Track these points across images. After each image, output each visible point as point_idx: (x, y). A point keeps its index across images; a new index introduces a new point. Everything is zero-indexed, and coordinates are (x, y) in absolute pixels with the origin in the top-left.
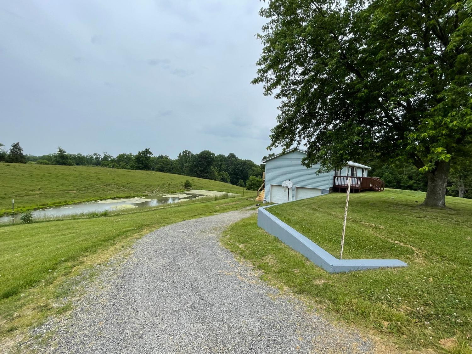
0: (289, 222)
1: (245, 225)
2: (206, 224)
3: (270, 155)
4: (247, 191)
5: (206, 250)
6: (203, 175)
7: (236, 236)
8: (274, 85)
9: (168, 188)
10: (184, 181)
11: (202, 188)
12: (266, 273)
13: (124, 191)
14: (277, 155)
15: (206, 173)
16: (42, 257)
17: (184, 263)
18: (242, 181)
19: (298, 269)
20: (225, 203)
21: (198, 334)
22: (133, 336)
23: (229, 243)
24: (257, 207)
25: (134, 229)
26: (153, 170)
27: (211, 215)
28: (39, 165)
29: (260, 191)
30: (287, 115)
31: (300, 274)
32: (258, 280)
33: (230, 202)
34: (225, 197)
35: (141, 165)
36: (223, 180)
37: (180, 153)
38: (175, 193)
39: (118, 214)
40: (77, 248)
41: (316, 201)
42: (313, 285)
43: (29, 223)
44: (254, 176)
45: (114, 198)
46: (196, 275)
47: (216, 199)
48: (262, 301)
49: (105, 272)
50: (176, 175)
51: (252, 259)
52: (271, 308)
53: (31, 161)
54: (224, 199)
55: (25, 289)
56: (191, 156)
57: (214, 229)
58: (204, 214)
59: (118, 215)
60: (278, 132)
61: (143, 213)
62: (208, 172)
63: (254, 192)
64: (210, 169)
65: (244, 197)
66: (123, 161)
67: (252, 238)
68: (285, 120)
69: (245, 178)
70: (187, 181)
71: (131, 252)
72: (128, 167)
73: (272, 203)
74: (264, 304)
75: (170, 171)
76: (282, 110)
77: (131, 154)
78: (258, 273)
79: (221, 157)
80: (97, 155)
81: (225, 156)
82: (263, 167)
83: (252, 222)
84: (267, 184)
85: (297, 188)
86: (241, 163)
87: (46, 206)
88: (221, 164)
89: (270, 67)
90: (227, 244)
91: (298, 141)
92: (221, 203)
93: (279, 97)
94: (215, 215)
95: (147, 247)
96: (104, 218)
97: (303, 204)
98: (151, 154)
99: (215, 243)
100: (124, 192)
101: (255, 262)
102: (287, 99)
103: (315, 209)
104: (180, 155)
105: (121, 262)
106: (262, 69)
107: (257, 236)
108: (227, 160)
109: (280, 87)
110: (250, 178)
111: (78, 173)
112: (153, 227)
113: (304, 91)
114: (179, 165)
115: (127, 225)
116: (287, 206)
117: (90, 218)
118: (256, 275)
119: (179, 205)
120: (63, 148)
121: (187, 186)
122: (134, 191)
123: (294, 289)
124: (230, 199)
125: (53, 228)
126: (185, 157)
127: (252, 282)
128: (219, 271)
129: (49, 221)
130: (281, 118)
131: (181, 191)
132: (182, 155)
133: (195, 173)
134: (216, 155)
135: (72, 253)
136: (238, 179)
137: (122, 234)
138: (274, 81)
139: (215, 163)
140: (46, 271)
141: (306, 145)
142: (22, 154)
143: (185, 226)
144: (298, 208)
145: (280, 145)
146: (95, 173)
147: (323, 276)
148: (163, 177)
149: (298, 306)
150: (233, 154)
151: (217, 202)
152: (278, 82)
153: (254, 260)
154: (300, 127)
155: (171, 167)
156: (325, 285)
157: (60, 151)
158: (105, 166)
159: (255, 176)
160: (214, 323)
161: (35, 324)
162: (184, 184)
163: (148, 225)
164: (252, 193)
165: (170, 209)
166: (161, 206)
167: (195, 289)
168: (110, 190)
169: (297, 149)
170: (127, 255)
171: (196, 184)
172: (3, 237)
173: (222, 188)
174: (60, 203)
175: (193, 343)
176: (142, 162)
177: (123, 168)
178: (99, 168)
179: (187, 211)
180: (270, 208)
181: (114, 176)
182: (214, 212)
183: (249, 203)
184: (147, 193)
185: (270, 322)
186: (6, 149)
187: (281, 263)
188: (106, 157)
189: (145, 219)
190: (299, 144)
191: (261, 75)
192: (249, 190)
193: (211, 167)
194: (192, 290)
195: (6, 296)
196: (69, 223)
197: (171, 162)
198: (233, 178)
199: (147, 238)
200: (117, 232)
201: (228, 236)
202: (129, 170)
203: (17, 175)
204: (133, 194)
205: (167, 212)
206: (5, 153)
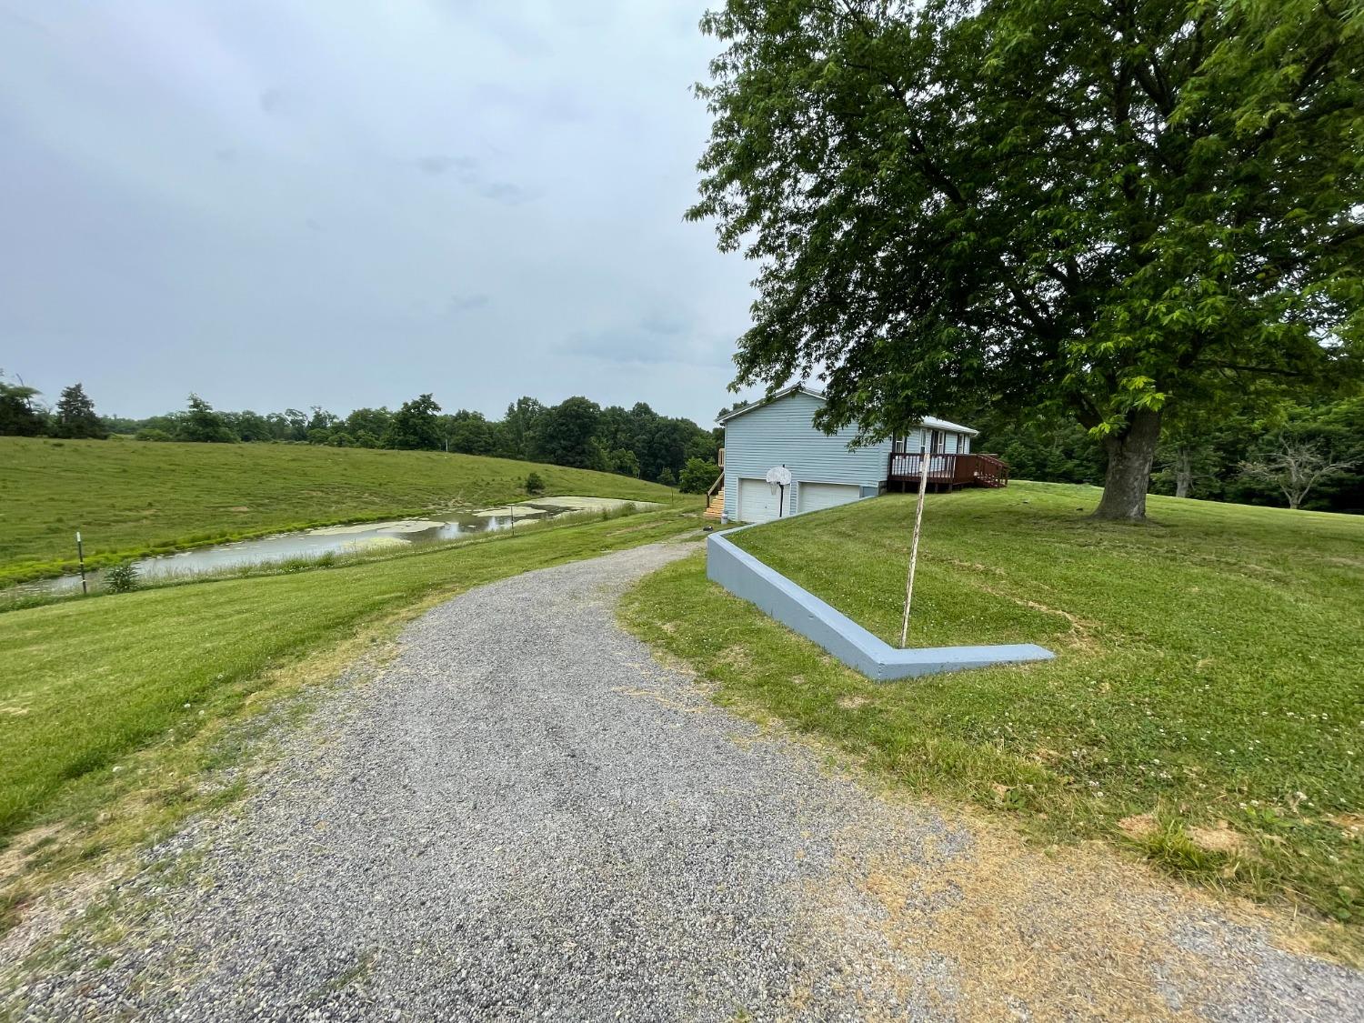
0: (781, 566)
1: (677, 578)
2: (581, 578)
3: (735, 406)
4: (682, 495)
5: (582, 640)
6: (571, 460)
7: (655, 604)
8: (743, 224)
9: (484, 494)
10: (525, 476)
11: (570, 492)
12: (727, 688)
13: (373, 503)
14: (753, 404)
15: (579, 454)
16: (165, 673)
17: (527, 673)
18: (670, 471)
19: (802, 676)
20: (628, 526)
21: (563, 836)
22: (404, 851)
23: (638, 621)
24: (706, 532)
25: (401, 597)
26: (444, 449)
27: (594, 556)
28: (142, 444)
29: (712, 494)
30: (776, 302)
31: (807, 686)
32: (708, 705)
33: (640, 524)
34: (628, 511)
35: (411, 438)
36: (623, 470)
37: (512, 406)
38: (504, 504)
39: (361, 560)
40: (257, 646)
41: (846, 514)
42: (836, 711)
43: (124, 591)
44: (697, 458)
45: (349, 523)
46: (557, 700)
47: (605, 516)
48: (717, 753)
49: (331, 703)
51: (693, 656)
52: (737, 768)
53: (120, 432)
54: (626, 515)
55: (124, 754)
56: (540, 411)
57: (600, 589)
58: (576, 553)
59: (360, 563)
60: (755, 345)
61: (422, 558)
62: (583, 452)
63: (698, 496)
64: (590, 444)
65: (673, 511)
66: (364, 427)
67: (693, 607)
68: (772, 315)
69: (677, 462)
70: (531, 475)
71: (395, 653)
72: (379, 443)
73: (743, 524)
74: (720, 759)
75: (487, 451)
76: (764, 288)
77: (384, 409)
78: (707, 689)
79: (616, 412)
80: (295, 414)
81: (626, 410)
82: (720, 435)
83: (693, 569)
84: (730, 478)
85: (803, 484)
86: (666, 427)
87: (172, 549)
88: (617, 431)
89: (731, 175)
90: (633, 624)
91: (804, 368)
92: (619, 528)
93: (757, 255)
94: (603, 555)
95: (435, 638)
96: (323, 573)
97: (815, 523)
98: (436, 408)
99: (604, 623)
100: (374, 507)
101: (699, 663)
102: (776, 259)
103: (844, 533)
104: (511, 409)
105: (369, 678)
106: (713, 180)
107: (706, 603)
108: (630, 421)
109: (760, 228)
110: (689, 464)
111: (248, 461)
112: (449, 590)
113: (818, 238)
114: (510, 436)
115: (384, 588)
116: (779, 527)
117: (288, 573)
118: (703, 694)
119: (514, 534)
120: (204, 398)
121: (533, 488)
122: (399, 502)
123: (792, 721)
124: (639, 515)
125: (193, 601)
126: (524, 413)
127: (693, 709)
128: (613, 689)
129: (180, 584)
130: (760, 310)
131: (519, 499)
132: (516, 409)
133: (551, 454)
134: (602, 409)
135: (242, 661)
136: (659, 467)
137: (370, 611)
138: (742, 212)
139: (600, 427)
140: (178, 707)
141: (822, 377)
142: (92, 415)
143: (528, 586)
144: (803, 532)
145: (759, 380)
146: (294, 460)
147: (861, 690)
148: (470, 466)
149: (802, 761)
150: (645, 404)
151: (608, 523)
152: (753, 216)
153: (698, 659)
154: (808, 331)
155: (491, 441)
156: (864, 710)
157: (196, 405)
158: (320, 442)
159: (700, 459)
160: (601, 810)
161: (154, 837)
162: (524, 483)
163: (435, 586)
164: (693, 500)
165: (492, 544)
166: (469, 538)
167: (554, 732)
168: (337, 502)
169: (802, 389)
170: (384, 661)
171: (555, 481)
172: (61, 629)
173: (620, 490)
174: (209, 538)
175: (552, 858)
176: (415, 430)
177: (367, 445)
178: (305, 448)
179: (535, 548)
180: (736, 534)
181: (343, 466)
182: (600, 547)
183: (687, 523)
184: (432, 507)
185: (736, 800)
186: (47, 402)
187: (761, 664)
188: (319, 420)
189: (430, 572)
190: (805, 375)
191: (709, 197)
192: (686, 492)
193: (593, 438)
194: (547, 736)
195: (75, 772)
196: (234, 588)
197: (489, 428)
198: (646, 465)
199: (436, 616)
200: (359, 606)
201: (637, 604)
202: (384, 451)
203: (87, 471)
204: (396, 510)
205: (485, 551)
206: (46, 415)
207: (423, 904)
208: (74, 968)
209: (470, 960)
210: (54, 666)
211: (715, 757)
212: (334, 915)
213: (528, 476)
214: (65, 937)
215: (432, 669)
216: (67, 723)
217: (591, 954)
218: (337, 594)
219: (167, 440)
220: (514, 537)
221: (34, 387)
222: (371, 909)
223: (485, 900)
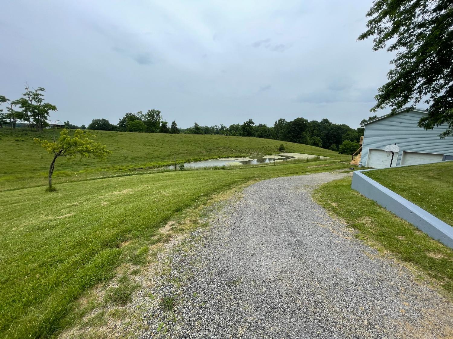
0: (393, 188)
1: (337, 186)
2: (298, 182)
3: (370, 119)
4: (339, 155)
5: (299, 203)
6: (295, 140)
7: (329, 195)
8: (389, 36)
9: (265, 151)
10: (279, 145)
11: (294, 151)
12: (362, 233)
13: (234, 152)
14: (380, 117)
15: (298, 138)
16: (191, 191)
17: (281, 210)
18: (335, 145)
19: (404, 237)
20: (316, 165)
21: (296, 266)
22: (247, 253)
23: (321, 200)
24: (350, 170)
25: (242, 180)
26: (254, 136)
27: (303, 174)
28: (185, 135)
29: (355, 155)
30: (403, 69)
31: (407, 242)
32: (353, 238)
33: (322, 165)
34: (316, 159)
35: (245, 133)
36: (315, 144)
37: (276, 122)
38: (271, 154)
39: (231, 168)
40: (209, 188)
41: (433, 168)
42: (425, 257)
43: (183, 170)
44: (348, 140)
45: (228, 157)
46: (292, 221)
47: (308, 161)
48: (358, 257)
49: (226, 207)
50: (272, 140)
51: (346, 217)
52: (367, 265)
53: (181, 132)
54: (316, 161)
55: (185, 209)
56: (286, 123)
57: (306, 186)
58: (297, 173)
59: (231, 169)
60: (388, 91)
61: (248, 169)
62: (300, 137)
63: (347, 156)
64: (303, 135)
65: (336, 160)
66: (233, 130)
67: (345, 199)
68: (400, 75)
69: (338, 142)
70: (282, 145)
71: (242, 196)
72: (237, 134)
73: (369, 168)
74: (359, 259)
75: (267, 137)
76: (397, 63)
77: (238, 124)
78: (352, 231)
79: (314, 123)
80: (217, 127)
81: (318, 122)
82: (361, 131)
83: (344, 184)
84: (365, 149)
85: (406, 153)
86: (335, 128)
87: (190, 161)
88: (314, 130)
89: (385, 14)
90: (319, 200)
91: (417, 98)
92: (313, 165)
93: (395, 49)
94: (306, 174)
95: (252, 194)
96: (222, 171)
97: (413, 171)
98: (253, 124)
99: (308, 198)
100: (234, 153)
101: (349, 220)
102: (407, 48)
103: (432, 177)
104: (276, 123)
105: (236, 202)
106: (375, 19)
107: (352, 198)
108: (320, 126)
109: (398, 36)
110: (344, 143)
111: (206, 139)
112: (256, 180)
113: (437, 31)
114: (275, 132)
115: (238, 177)
116: (390, 171)
117: (214, 170)
118: (350, 232)
119: (275, 164)
120: (198, 123)
121: (281, 149)
122: (241, 152)
123: (397, 255)
124: (321, 161)
125: (195, 175)
126: (280, 124)
127: (346, 237)
128: (312, 222)
129: (192, 170)
130: (393, 74)
131: (276, 153)
132: (277, 123)
133: (288, 138)
134: (309, 122)
135: (206, 191)
136: (331, 144)
137: (235, 183)
138: (389, 30)
139: (307, 129)
140: (194, 200)
141: (427, 102)
142: (177, 128)
143: (280, 182)
144: (406, 175)
145: (388, 106)
146: (216, 139)
147: (441, 251)
148: (262, 142)
149: (402, 272)
150: (327, 119)
151: (308, 163)
152: (395, 30)
153: (348, 219)
154: (421, 80)
155: (269, 134)
156: (443, 260)
157: (196, 125)
158: (222, 134)
159: (350, 141)
160: (309, 262)
161: (192, 230)
162: (278, 148)
163: (252, 178)
164: (344, 157)
165: (268, 167)
166: (260, 165)
167: (291, 231)
168: (225, 151)
169: (414, 109)
170: (239, 198)
171: (288, 147)
172: (172, 178)
173: (314, 152)
174: (197, 159)
175: (292, 272)
176: (247, 130)
177: (234, 135)
178: (218, 136)
179: (282, 169)
180: (368, 172)
181: (227, 141)
182: (305, 172)
183: (342, 166)
184: (250, 154)
185: (367, 278)
186: (169, 125)
187: (381, 227)
188: (222, 128)
189: (250, 174)
190: (417, 101)
191: (372, 27)
192: (341, 153)
193: (304, 133)
194: (289, 232)
195: (177, 210)
196: (203, 172)
197: (268, 129)
198: (325, 143)
199: (252, 187)
200: (232, 181)
201: (320, 194)
202: (238, 137)
203: (175, 141)
204: (240, 154)
205: (265, 169)
206: (169, 128)
207: (253, 270)
208: (180, 254)
209: (267, 292)
210: (172, 186)
211: (357, 258)
212: (231, 264)
213: (280, 145)
214: (178, 247)
215: (251, 202)
216: (174, 199)
217: (307, 308)
218: (227, 177)
219: (189, 134)
220: (275, 165)
221: (168, 122)
222: (240, 266)
223: (271, 276)
